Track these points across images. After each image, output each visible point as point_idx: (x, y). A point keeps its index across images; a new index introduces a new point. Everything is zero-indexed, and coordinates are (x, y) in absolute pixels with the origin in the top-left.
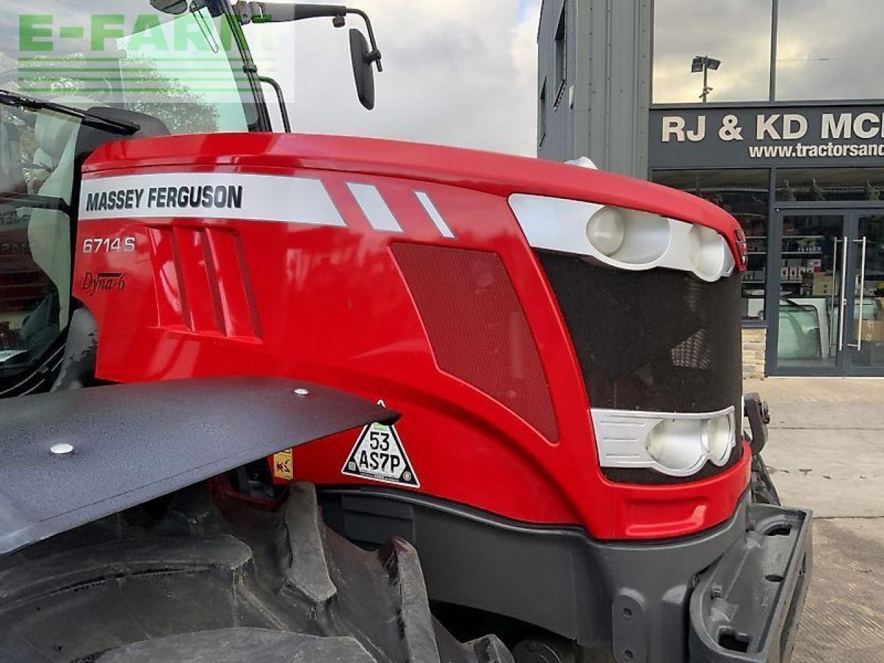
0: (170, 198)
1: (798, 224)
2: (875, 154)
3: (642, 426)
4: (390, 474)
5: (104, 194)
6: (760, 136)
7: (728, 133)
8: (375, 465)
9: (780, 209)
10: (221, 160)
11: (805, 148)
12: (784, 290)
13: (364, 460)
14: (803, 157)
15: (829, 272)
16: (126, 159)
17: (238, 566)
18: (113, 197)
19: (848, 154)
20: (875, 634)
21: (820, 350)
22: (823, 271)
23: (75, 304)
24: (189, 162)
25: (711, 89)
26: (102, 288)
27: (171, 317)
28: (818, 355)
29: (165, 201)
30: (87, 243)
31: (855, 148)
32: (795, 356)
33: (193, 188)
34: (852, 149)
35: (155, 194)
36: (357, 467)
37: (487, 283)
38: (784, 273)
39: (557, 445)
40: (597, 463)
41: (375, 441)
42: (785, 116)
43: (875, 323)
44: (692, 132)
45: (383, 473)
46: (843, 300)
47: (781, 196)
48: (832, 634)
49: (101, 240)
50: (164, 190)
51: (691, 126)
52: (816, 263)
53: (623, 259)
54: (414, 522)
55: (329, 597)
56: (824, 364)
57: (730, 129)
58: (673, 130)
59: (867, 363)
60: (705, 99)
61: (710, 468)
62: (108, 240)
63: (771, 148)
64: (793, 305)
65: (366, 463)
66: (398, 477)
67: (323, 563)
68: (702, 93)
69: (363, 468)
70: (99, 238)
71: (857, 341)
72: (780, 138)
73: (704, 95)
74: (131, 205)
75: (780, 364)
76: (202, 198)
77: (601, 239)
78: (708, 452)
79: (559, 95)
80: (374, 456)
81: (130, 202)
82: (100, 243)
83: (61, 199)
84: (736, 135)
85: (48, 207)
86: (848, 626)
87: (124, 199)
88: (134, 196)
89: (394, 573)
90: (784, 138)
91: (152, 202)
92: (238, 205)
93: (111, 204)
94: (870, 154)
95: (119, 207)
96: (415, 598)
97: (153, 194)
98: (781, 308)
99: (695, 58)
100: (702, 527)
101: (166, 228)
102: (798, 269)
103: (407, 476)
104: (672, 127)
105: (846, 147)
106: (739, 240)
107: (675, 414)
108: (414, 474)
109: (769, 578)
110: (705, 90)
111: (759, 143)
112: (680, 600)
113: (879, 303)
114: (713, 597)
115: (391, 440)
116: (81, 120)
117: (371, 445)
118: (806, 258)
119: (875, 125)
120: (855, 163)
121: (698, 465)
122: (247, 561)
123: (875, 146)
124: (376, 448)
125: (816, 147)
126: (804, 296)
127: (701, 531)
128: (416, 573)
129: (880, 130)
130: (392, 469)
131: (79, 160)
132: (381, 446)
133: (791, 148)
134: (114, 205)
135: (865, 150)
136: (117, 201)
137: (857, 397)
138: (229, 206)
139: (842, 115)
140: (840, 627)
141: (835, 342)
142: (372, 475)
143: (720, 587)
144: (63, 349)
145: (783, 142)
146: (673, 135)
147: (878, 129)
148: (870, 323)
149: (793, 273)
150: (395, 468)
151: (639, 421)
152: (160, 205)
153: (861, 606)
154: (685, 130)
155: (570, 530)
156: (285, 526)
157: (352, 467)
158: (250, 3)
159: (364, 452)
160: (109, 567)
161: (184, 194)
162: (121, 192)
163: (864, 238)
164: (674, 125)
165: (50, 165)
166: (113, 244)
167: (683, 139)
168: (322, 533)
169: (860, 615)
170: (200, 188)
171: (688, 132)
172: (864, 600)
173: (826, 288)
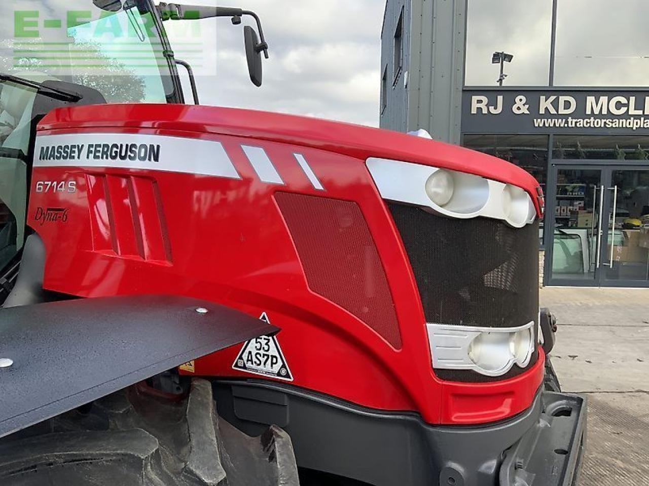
0: (103, 153)
1: (567, 175)
2: (624, 126)
3: (466, 337)
4: (270, 370)
5: (53, 147)
6: (542, 111)
7: (519, 108)
8: (258, 362)
9: (555, 164)
10: (145, 124)
11: (574, 121)
12: (557, 222)
13: (250, 358)
14: (572, 127)
15: (590, 210)
16: (71, 121)
17: (147, 456)
18: (60, 150)
19: (605, 125)
20: (625, 481)
21: (583, 267)
22: (585, 210)
23: (28, 231)
24: (119, 125)
25: (506, 76)
26: (50, 220)
27: (102, 244)
28: (581, 271)
29: (100, 155)
30: (39, 185)
31: (609, 121)
32: (564, 271)
33: (121, 146)
34: (607, 122)
35: (93, 149)
36: (244, 363)
37: (348, 224)
38: (557, 211)
39: (401, 350)
40: (430, 366)
41: (259, 344)
42: (560, 97)
43: (622, 248)
44: (493, 107)
45: (265, 369)
46: (600, 231)
47: (556, 155)
48: (594, 481)
49: (50, 183)
50: (100, 146)
51: (493, 103)
52: (580, 203)
53: (452, 210)
54: (288, 407)
55: (220, 480)
56: (586, 278)
57: (521, 106)
58: (479, 105)
59: (617, 277)
60: (501, 84)
61: (515, 370)
62: (55, 183)
63: (550, 120)
64: (564, 234)
65: (251, 360)
66: (277, 372)
67: (216, 451)
68: (499, 78)
69: (249, 365)
70: (48, 181)
71: (610, 261)
72: (556, 113)
73: (501, 80)
74: (73, 157)
75: (554, 277)
76: (129, 153)
77: (436, 194)
78: (514, 356)
79: (397, 77)
80: (258, 356)
81: (73, 155)
82: (49, 185)
83: (21, 150)
84: (525, 110)
85: (9, 156)
86: (605, 475)
87: (69, 152)
88: (76, 150)
89: (272, 457)
90: (560, 113)
91: (90, 155)
92: (156, 159)
93: (59, 155)
94: (621, 126)
95: (65, 158)
96: (288, 479)
97: (91, 149)
98: (555, 236)
99: (494, 53)
100: (508, 415)
101: (100, 174)
102: (567, 208)
103: (283, 372)
104: (478, 103)
105: (603, 121)
106: (539, 195)
107: (491, 328)
108: (289, 370)
109: (557, 451)
110: (501, 76)
111: (542, 117)
112: (493, 471)
113: (625, 233)
114: (516, 467)
115: (271, 343)
116: (37, 90)
117: (256, 347)
118: (572, 200)
119: (624, 105)
120: (610, 132)
121: (507, 367)
122: (154, 451)
123: (624, 121)
124: (260, 349)
125: (582, 120)
126: (571, 228)
127: (508, 418)
128: (290, 457)
129: (628, 109)
130: (272, 366)
131: (35, 121)
132: (264, 348)
133: (564, 120)
134: (60, 155)
135: (616, 124)
136: (63, 154)
137: (609, 302)
138: (150, 160)
139: (601, 97)
140: (600, 475)
141: (594, 262)
142: (257, 371)
143: (522, 461)
144: (19, 265)
145: (558, 116)
146: (480, 109)
147: (626, 108)
148: (619, 248)
149: (564, 211)
150: (274, 365)
151: (463, 334)
152: (96, 157)
153: (614, 459)
154: (488, 105)
155: (408, 415)
156: (186, 420)
157: (240, 364)
158: (169, 5)
159: (250, 353)
160: (42, 457)
161: (115, 149)
162: (67, 147)
163: (616, 187)
164: (480, 101)
165: (12, 124)
166: (59, 186)
167: (486, 113)
168: (215, 424)
169: (614, 467)
170: (127, 145)
171: (490, 107)
172: (616, 455)
173: (587, 222)
